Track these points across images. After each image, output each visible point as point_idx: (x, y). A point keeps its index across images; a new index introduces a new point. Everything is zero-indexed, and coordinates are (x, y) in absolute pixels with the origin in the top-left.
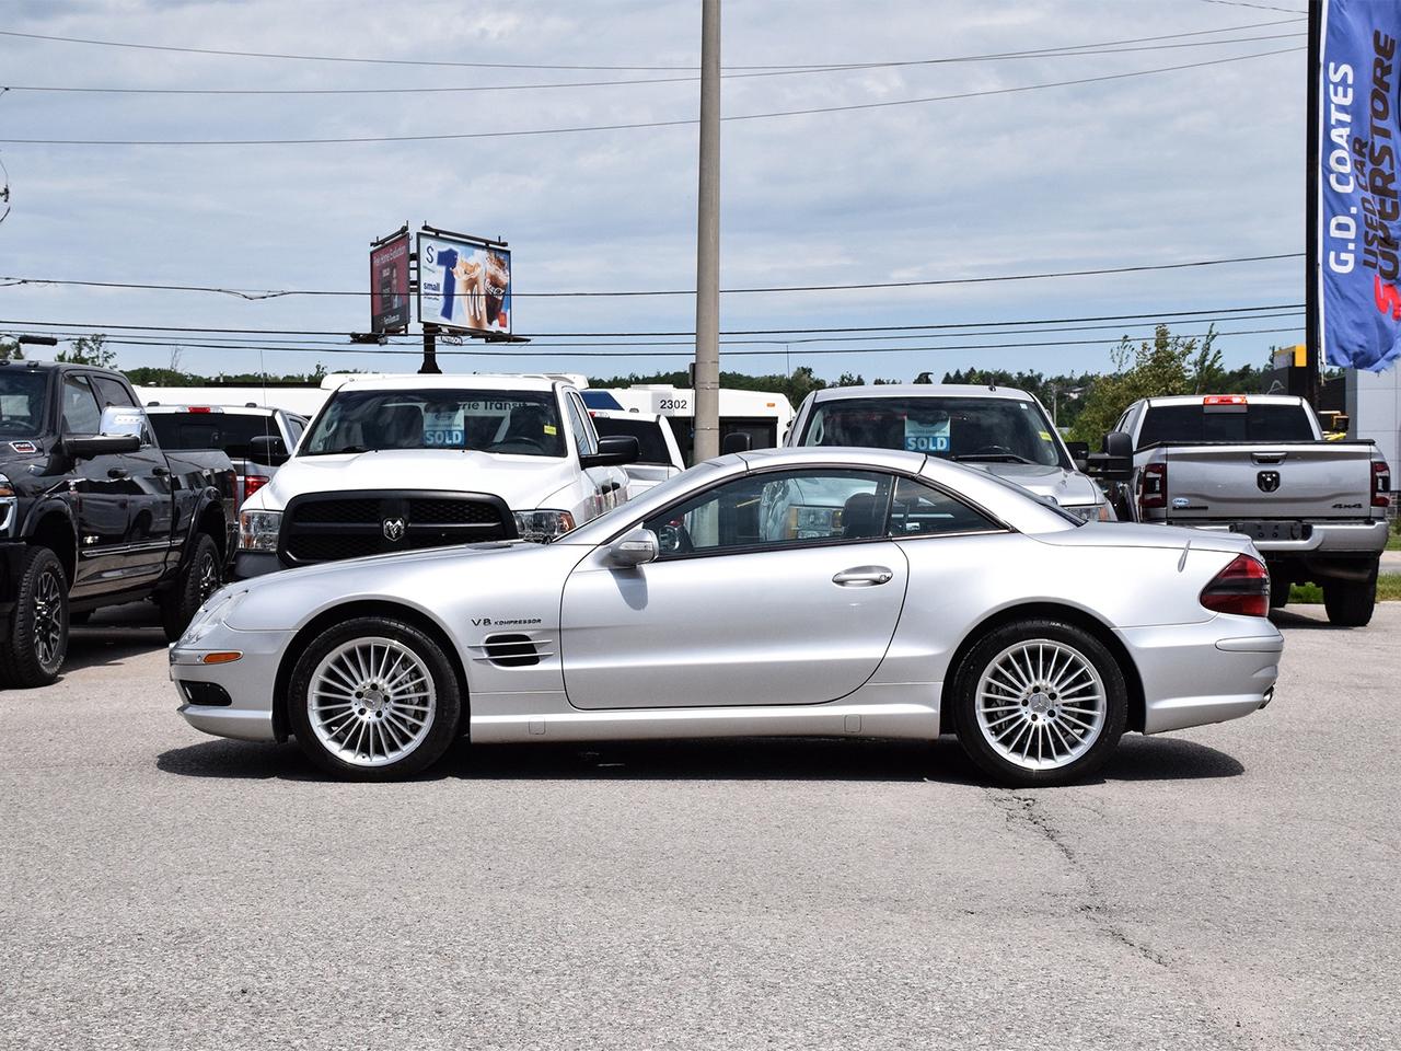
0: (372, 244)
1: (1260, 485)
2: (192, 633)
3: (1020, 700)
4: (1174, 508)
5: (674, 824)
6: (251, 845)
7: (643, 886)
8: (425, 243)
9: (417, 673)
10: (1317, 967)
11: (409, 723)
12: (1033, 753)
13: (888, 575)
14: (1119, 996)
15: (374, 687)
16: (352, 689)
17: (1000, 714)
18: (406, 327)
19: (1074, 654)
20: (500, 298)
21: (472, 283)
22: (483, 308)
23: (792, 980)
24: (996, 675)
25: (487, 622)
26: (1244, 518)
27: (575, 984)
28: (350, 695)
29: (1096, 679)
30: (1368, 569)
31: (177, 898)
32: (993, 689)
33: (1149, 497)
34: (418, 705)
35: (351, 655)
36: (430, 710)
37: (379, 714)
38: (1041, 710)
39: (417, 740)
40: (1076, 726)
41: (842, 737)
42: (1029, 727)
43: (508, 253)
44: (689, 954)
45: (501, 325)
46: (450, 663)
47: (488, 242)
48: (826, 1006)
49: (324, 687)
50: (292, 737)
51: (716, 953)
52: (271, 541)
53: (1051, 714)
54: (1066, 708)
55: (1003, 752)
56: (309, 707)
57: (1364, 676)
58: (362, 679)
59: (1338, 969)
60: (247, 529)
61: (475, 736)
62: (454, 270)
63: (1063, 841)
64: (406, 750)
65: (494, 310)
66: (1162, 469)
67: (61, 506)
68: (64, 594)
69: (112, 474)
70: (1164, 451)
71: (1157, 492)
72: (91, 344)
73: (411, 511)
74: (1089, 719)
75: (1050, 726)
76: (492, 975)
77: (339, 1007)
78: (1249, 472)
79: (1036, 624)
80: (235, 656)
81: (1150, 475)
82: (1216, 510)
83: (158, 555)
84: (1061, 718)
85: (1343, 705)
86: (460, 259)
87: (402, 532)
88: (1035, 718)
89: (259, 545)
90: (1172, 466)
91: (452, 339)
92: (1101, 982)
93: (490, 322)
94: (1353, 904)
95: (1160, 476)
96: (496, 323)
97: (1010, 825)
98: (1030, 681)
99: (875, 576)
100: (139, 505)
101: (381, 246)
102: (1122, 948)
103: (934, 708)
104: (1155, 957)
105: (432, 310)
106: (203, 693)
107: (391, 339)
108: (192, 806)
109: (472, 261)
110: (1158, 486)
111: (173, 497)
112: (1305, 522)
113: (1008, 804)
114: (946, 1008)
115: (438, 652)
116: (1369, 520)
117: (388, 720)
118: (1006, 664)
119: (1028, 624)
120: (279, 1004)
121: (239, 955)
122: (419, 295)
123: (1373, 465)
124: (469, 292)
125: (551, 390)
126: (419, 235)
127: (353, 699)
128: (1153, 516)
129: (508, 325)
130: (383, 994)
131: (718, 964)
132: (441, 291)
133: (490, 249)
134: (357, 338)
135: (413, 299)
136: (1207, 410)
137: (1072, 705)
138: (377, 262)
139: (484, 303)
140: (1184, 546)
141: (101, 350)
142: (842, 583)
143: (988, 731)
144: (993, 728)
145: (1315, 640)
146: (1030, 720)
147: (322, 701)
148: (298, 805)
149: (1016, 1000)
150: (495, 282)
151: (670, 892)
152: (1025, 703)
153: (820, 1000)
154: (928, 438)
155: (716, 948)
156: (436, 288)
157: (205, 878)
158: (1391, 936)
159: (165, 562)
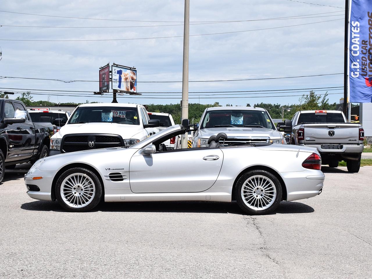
0: (100, 68)
1: (329, 134)
2: (30, 172)
3: (253, 192)
4: (306, 140)
5: (156, 224)
6: (39, 229)
7: (142, 241)
8: (114, 68)
9: (90, 183)
10: (319, 265)
11: (88, 196)
12: (256, 206)
13: (218, 157)
14: (263, 273)
15: (79, 186)
16: (73, 187)
17: (248, 195)
18: (109, 90)
19: (268, 179)
20: (134, 83)
21: (126, 79)
22: (129, 85)
23: (174, 268)
24: (247, 185)
25: (109, 169)
26: (325, 143)
27: (114, 268)
28: (72, 189)
29: (274, 186)
30: (358, 157)
31: (14, 244)
32: (246, 188)
33: (300, 137)
34: (90, 191)
35: (73, 178)
36: (94, 193)
37: (80, 194)
38: (259, 194)
39: (90, 201)
40: (268, 199)
41: (205, 201)
42: (256, 199)
43: (136, 71)
44: (149, 260)
45: (134, 90)
46: (99, 180)
47: (131, 68)
48: (181, 275)
49: (65, 186)
50: (56, 200)
51: (156, 260)
52: (59, 147)
53: (262, 195)
54: (266, 194)
55: (248, 205)
56: (61, 192)
57: (354, 186)
58: (75, 184)
59: (324, 265)
60: (52, 144)
61: (106, 200)
62: (121, 75)
63: (260, 230)
64: (87, 203)
65: (132, 86)
66: (303, 130)
67: (3, 137)
68: (3, 161)
69: (18, 128)
70: (304, 125)
71: (302, 136)
72: (26, 94)
73: (96, 139)
74: (272, 197)
75: (261, 199)
76: (93, 266)
77: (47, 275)
78: (326, 131)
79: (258, 171)
80: (41, 178)
81: (300, 131)
82: (317, 141)
83: (31, 150)
84: (264, 196)
85: (346, 193)
86: (123, 72)
87: (94, 145)
88: (257, 196)
89: (56, 148)
90: (306, 129)
91: (121, 94)
92: (259, 269)
93: (131, 89)
94: (333, 248)
95: (302, 132)
96: (133, 89)
97: (247, 225)
98: (256, 186)
99: (215, 158)
100: (27, 137)
101: (102, 69)
102: (268, 259)
103: (230, 194)
104: (276, 262)
105: (115, 86)
106: (33, 188)
107: (105, 93)
108: (27, 218)
109: (126, 73)
110: (302, 134)
111: (36, 135)
112: (341, 144)
113: (248, 220)
114: (214, 276)
115: (96, 177)
116: (358, 144)
117: (82, 196)
118: (250, 182)
119: (256, 171)
120: (31, 274)
121: (25, 260)
122: (112, 82)
123: (359, 129)
124: (125, 81)
125: (136, 107)
126: (112, 66)
127: (73, 189)
128: (300, 143)
129: (136, 90)
130: (60, 271)
131: (156, 263)
132: (118, 81)
133: (131, 70)
134: (95, 93)
135: (110, 83)
136: (316, 114)
137: (267, 193)
138: (101, 73)
139: (130, 84)
140: (298, 150)
141: (29, 96)
142: (205, 159)
143: (245, 200)
144: (246, 199)
145: (343, 176)
146: (256, 197)
147: (65, 190)
148: (56, 218)
149: (234, 273)
150: (132, 79)
151: (149, 243)
152: (255, 192)
153: (180, 273)
154: (237, 121)
155: (157, 259)
156: (117, 80)
157: (24, 238)
158: (341, 256)
159: (33, 152)
